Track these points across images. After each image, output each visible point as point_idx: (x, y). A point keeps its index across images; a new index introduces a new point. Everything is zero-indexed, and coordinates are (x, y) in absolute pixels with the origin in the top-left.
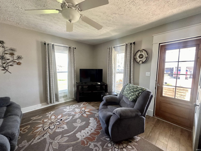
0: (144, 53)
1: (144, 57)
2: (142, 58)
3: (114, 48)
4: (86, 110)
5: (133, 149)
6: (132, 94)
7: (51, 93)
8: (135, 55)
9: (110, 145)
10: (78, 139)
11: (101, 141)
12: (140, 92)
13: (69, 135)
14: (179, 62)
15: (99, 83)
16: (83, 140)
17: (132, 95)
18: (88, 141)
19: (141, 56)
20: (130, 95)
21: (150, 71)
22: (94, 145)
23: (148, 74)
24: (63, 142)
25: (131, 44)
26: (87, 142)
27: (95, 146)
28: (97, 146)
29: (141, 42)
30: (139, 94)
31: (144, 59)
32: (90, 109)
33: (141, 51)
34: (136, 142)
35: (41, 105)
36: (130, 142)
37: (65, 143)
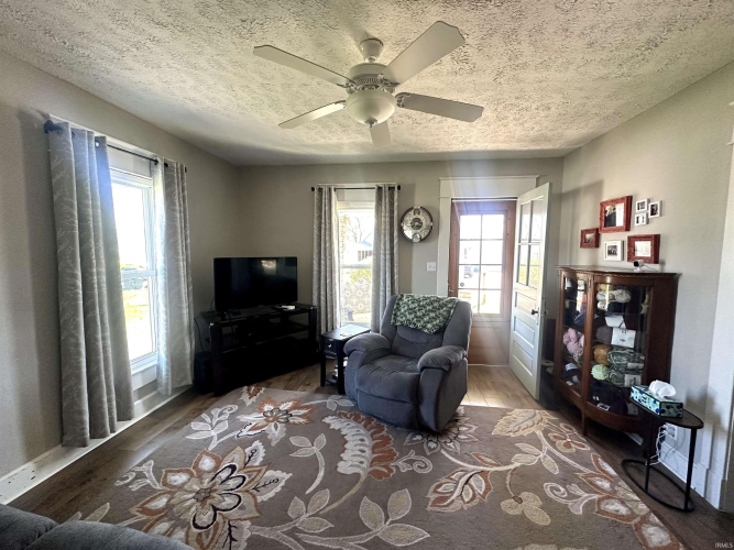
0: (423, 217)
1: (424, 226)
2: (419, 227)
3: (335, 189)
4: (284, 407)
5: (470, 428)
6: (432, 315)
7: (100, 382)
8: (401, 220)
9: (432, 445)
10: (357, 476)
11: (410, 448)
12: (451, 308)
13: (321, 482)
14: (481, 240)
15: (292, 308)
16: (370, 469)
17: (435, 318)
18: (384, 463)
19: (417, 224)
20: (426, 319)
21: (435, 259)
22: (406, 462)
23: (430, 266)
24: (328, 505)
25: (391, 189)
26: (387, 467)
27: (411, 462)
28: (414, 461)
29: (412, 187)
30: (449, 312)
31: (423, 233)
32: (294, 400)
33: (417, 211)
34: (464, 416)
35: (30, 466)
36: (457, 421)
37: (335, 505)
